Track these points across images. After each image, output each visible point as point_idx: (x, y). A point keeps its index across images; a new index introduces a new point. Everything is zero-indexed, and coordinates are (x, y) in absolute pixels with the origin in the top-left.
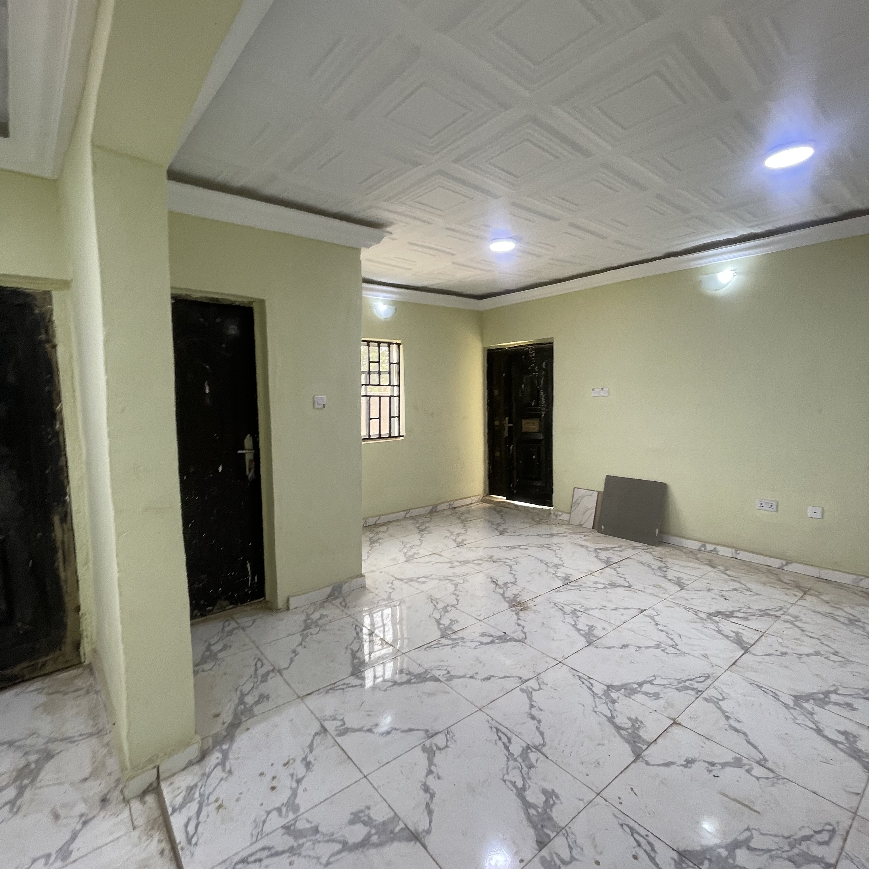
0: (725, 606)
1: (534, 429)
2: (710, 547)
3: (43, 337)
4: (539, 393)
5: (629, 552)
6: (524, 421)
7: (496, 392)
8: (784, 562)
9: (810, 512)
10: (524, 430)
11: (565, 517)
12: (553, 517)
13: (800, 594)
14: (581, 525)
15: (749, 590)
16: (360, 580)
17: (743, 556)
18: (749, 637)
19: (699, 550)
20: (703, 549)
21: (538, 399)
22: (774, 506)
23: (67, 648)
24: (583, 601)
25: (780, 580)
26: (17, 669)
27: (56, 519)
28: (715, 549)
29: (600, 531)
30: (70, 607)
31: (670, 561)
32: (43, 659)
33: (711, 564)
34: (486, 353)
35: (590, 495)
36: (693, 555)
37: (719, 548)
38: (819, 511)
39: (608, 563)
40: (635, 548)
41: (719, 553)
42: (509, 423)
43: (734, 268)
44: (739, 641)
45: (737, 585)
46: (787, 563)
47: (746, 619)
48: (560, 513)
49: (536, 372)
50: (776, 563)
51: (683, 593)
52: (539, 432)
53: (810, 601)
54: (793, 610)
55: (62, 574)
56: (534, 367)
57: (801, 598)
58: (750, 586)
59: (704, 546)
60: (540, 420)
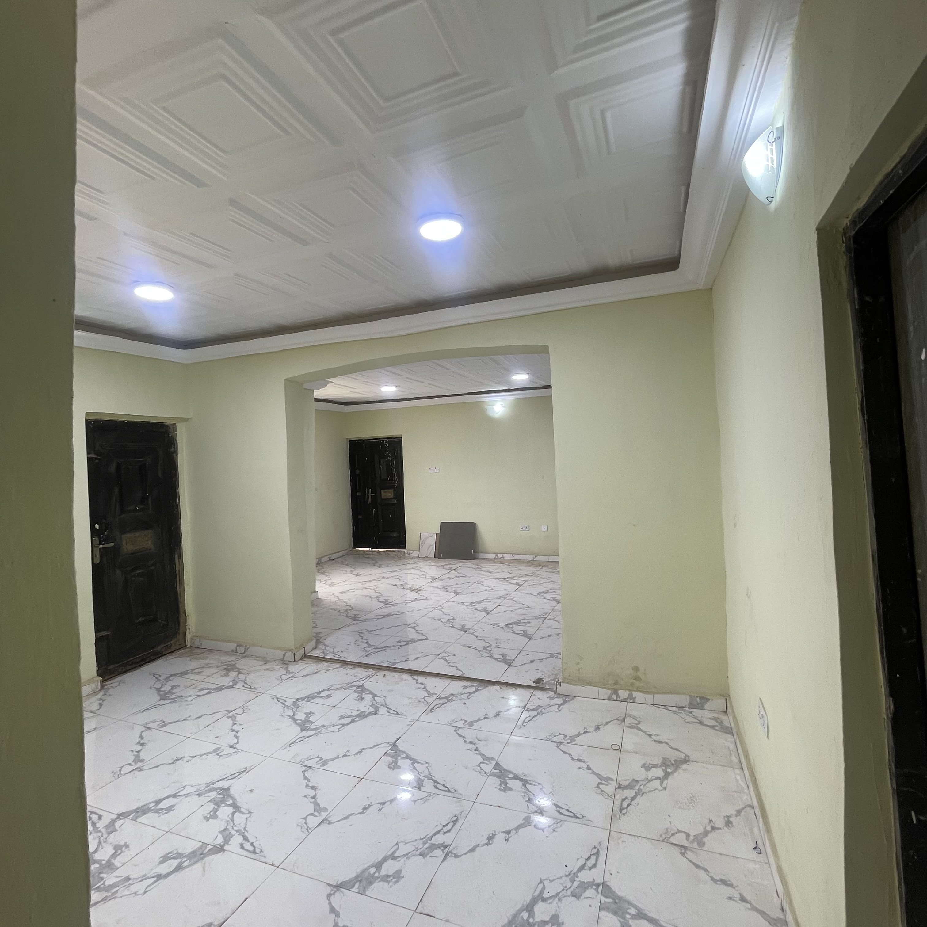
0: (510, 576)
1: (390, 496)
2: (500, 556)
3: (172, 450)
4: (392, 471)
5: (460, 564)
6: (382, 491)
7: (358, 472)
8: (534, 556)
9: (543, 529)
10: (383, 497)
11: (415, 554)
12: (407, 555)
13: (541, 567)
14: (426, 557)
15: (520, 569)
16: (315, 594)
17: (516, 557)
18: (521, 582)
19: (495, 558)
20: (497, 557)
21: (392, 475)
22: (528, 528)
23: (181, 637)
24: (447, 584)
25: (532, 564)
26: (159, 648)
27: (176, 556)
28: (503, 556)
29: (439, 558)
30: (181, 611)
31: (482, 565)
32: (169, 643)
33: (501, 563)
34: (348, 443)
35: (432, 537)
36: (493, 561)
37: (504, 555)
38: (546, 528)
39: (451, 570)
40: (462, 562)
41: (505, 558)
42: (372, 493)
43: (502, 403)
44: (517, 584)
45: (514, 568)
46: (535, 557)
47: (519, 578)
48: (412, 552)
49: (390, 457)
50: (530, 558)
51: (491, 575)
52: (394, 498)
53: (544, 569)
54: (538, 573)
55: (178, 590)
56: (389, 453)
57: (541, 568)
58: (520, 568)
59: (497, 556)
60: (394, 490)
